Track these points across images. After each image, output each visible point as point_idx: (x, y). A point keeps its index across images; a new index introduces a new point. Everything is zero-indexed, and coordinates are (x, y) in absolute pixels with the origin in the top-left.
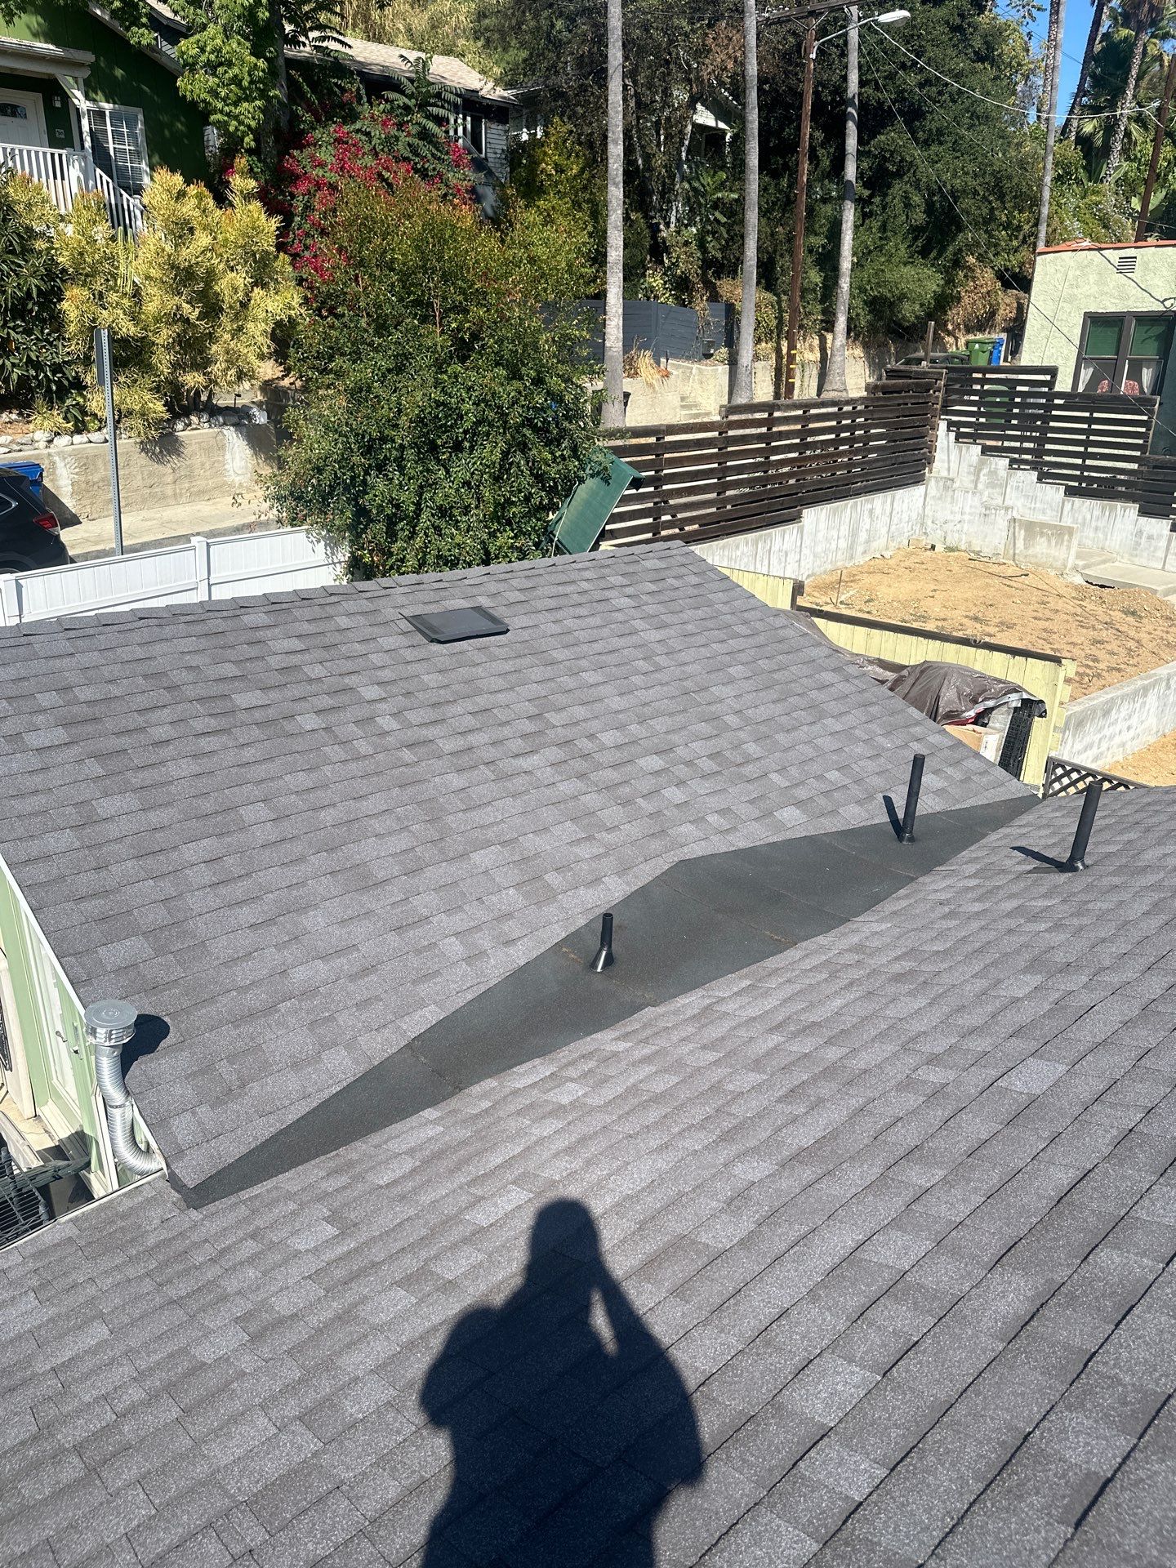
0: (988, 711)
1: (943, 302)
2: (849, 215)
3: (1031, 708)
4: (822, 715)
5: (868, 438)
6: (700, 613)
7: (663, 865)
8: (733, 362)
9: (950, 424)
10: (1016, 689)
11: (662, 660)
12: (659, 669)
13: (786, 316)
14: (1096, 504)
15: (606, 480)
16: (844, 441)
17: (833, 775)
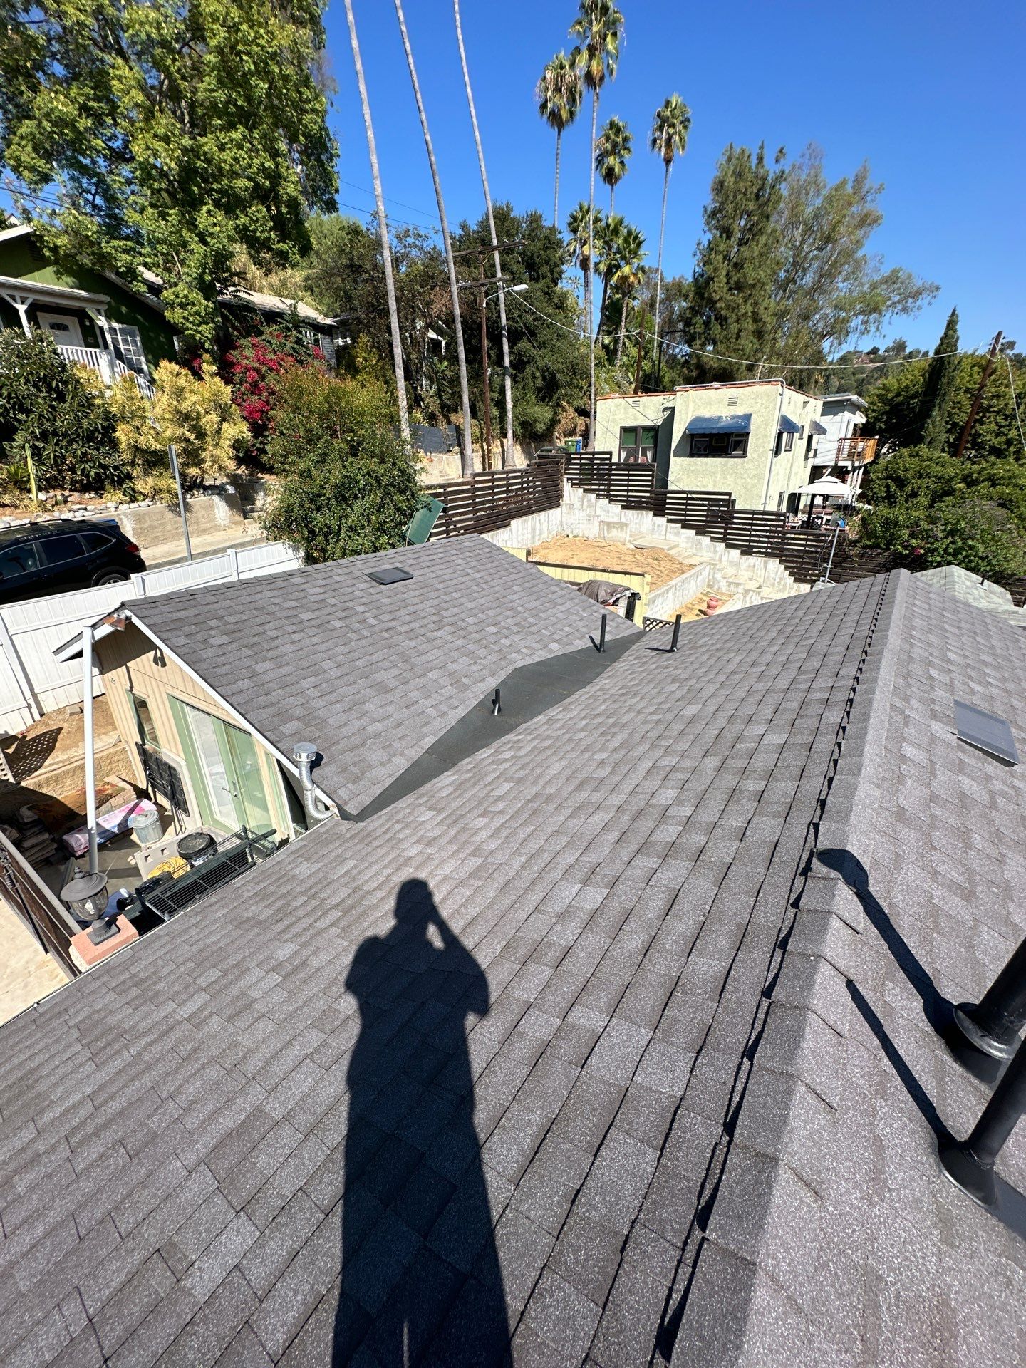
0: (618, 599)
1: (554, 423)
2: (508, 382)
3: (635, 596)
4: (556, 604)
5: (535, 487)
6: (494, 564)
7: (508, 671)
8: (462, 453)
9: (568, 479)
10: (628, 589)
11: (484, 586)
12: (483, 589)
13: (484, 431)
14: (635, 512)
15: (430, 510)
16: (525, 488)
17: (567, 629)
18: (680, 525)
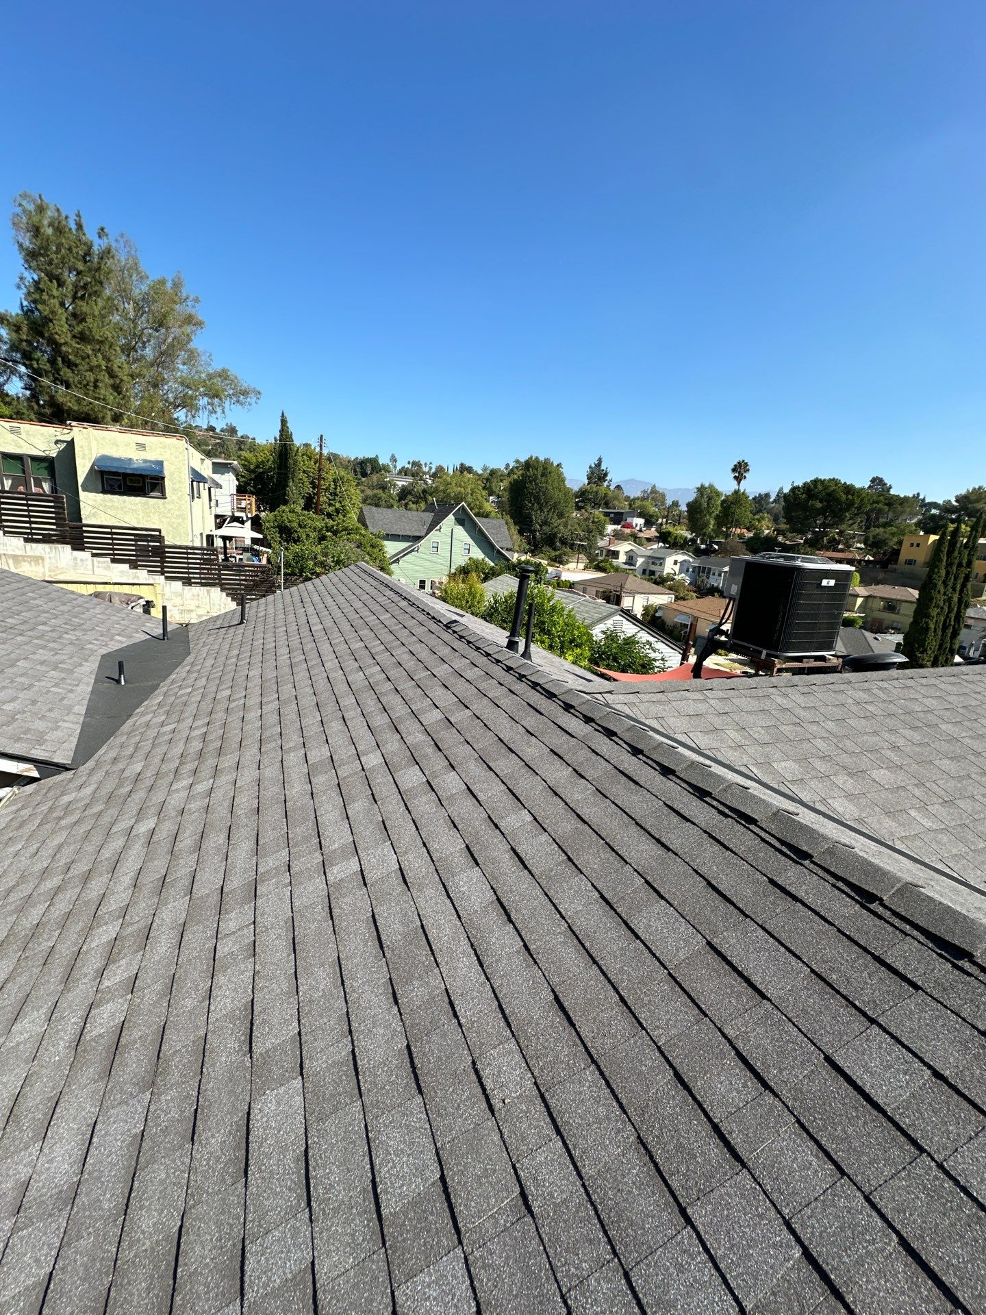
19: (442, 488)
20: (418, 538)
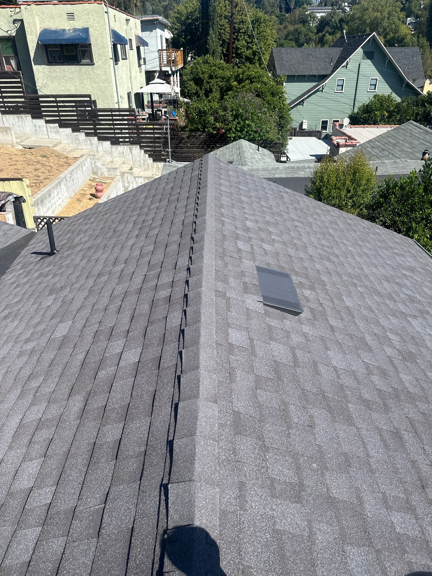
3: (19, 200)
18: (57, 125)
19: (358, 15)
20: (324, 77)
